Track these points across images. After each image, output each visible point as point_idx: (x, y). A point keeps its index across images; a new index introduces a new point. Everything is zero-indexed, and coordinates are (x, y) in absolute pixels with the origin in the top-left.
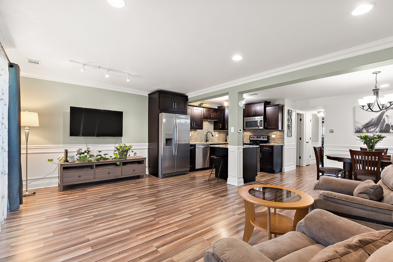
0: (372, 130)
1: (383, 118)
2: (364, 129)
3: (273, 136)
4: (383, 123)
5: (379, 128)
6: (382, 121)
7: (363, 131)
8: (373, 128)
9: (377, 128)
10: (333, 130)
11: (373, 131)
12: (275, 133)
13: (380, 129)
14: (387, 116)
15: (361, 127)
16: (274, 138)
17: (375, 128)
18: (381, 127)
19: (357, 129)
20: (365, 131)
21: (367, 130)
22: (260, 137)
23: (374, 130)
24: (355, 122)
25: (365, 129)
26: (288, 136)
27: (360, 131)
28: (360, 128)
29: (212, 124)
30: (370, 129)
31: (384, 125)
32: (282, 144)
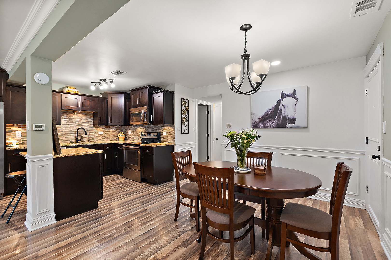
0: (269, 124)
1: (279, 109)
2: (260, 123)
3: (164, 133)
4: (279, 115)
5: (276, 121)
6: (279, 112)
7: (260, 126)
8: (269, 122)
9: (273, 122)
10: (230, 124)
11: (270, 126)
12: (166, 128)
13: (277, 123)
14: (283, 106)
15: (258, 120)
16: (165, 136)
17: (272, 122)
18: (278, 121)
19: (254, 123)
20: (262, 126)
21: (264, 124)
22: (150, 135)
23: (270, 124)
24: (252, 114)
25: (262, 123)
26: (181, 133)
27: (257, 126)
28: (256, 122)
29: (91, 117)
30: (267, 123)
31: (280, 118)
32: (172, 144)
